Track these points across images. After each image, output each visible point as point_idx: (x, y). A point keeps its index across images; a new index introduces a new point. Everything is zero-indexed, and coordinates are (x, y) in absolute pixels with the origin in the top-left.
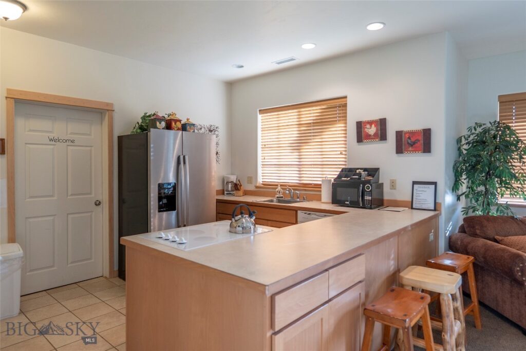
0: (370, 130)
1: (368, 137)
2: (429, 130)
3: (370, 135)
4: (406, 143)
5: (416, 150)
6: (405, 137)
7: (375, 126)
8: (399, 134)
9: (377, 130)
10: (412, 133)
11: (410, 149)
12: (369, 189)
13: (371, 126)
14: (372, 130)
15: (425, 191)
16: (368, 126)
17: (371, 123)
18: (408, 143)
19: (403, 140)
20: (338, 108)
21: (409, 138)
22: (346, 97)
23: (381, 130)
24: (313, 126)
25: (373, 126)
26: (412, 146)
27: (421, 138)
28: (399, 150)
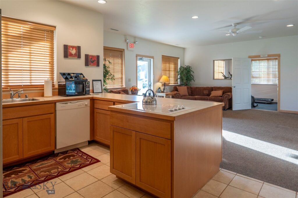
0: (72, 51)
1: (71, 55)
2: (99, 56)
3: (72, 54)
4: (90, 61)
5: (94, 65)
6: (90, 58)
7: (75, 49)
8: (87, 56)
9: (76, 52)
10: (93, 56)
11: (92, 64)
12: (88, 84)
13: (73, 49)
14: (74, 52)
15: (98, 84)
16: (71, 49)
17: (73, 47)
18: (91, 61)
19: (89, 59)
20: (46, 32)
21: (91, 59)
22: (55, 27)
23: (78, 52)
24: (23, 40)
25: (74, 49)
26: (92, 63)
27: (96, 59)
28: (87, 64)
